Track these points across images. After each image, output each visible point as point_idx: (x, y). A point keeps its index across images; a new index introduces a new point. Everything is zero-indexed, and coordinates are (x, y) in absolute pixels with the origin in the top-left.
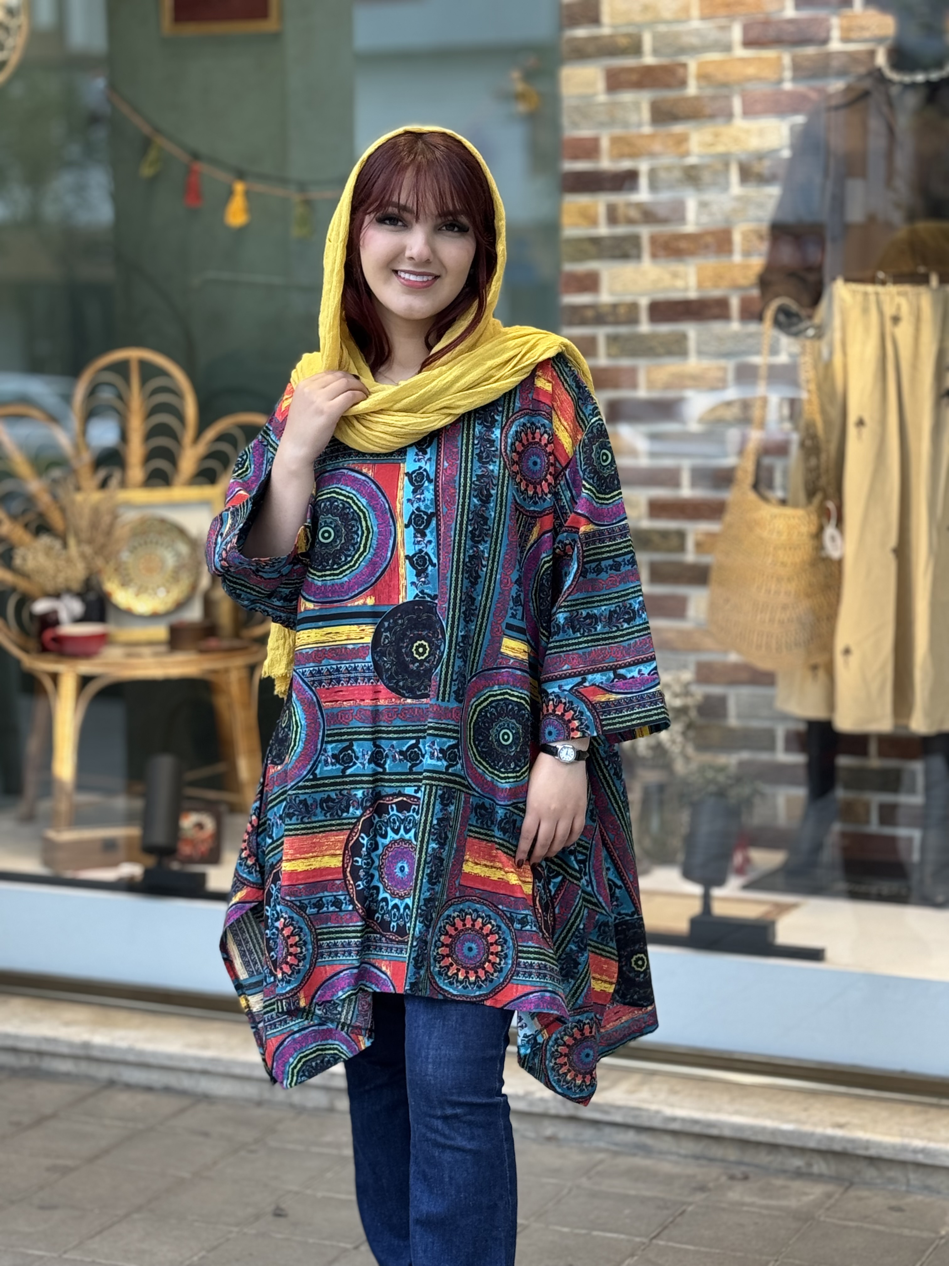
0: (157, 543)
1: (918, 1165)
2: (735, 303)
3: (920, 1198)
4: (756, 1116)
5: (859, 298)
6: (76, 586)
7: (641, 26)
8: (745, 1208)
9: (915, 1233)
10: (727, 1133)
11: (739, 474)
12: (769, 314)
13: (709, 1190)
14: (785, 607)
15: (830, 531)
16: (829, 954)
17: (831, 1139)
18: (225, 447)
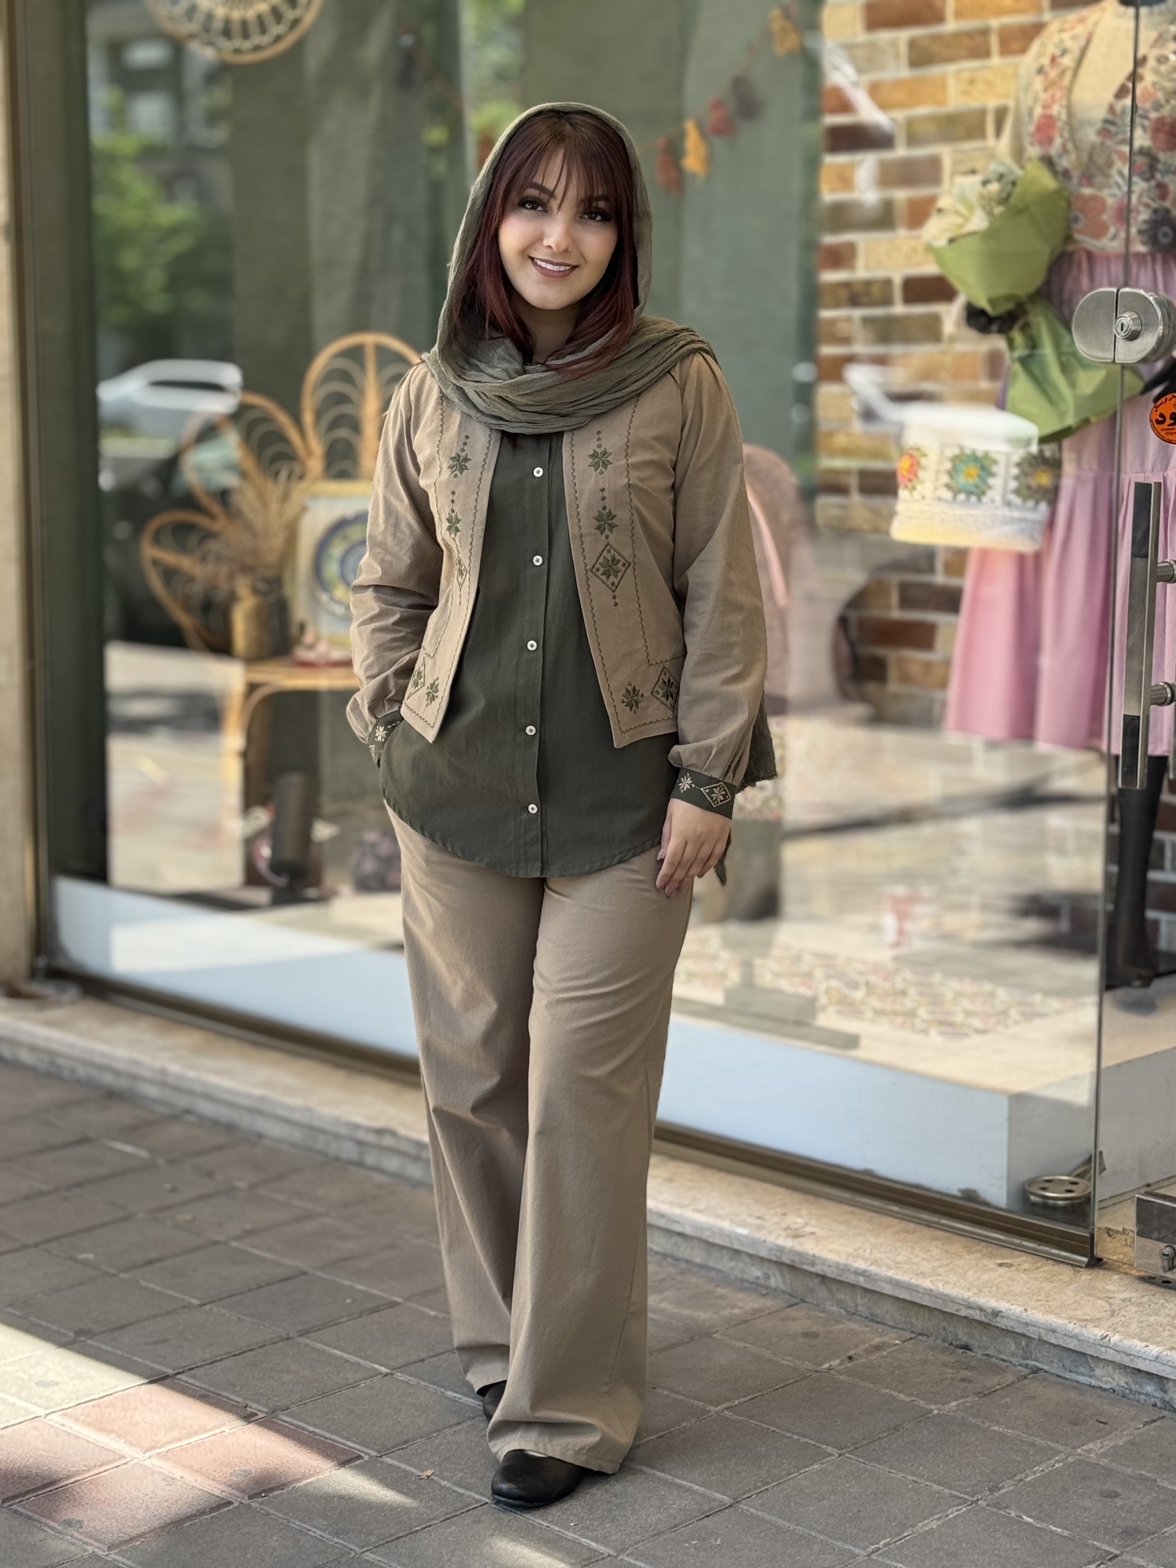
3: (853, 1326)
9: (796, 1363)
17: (781, 1249)
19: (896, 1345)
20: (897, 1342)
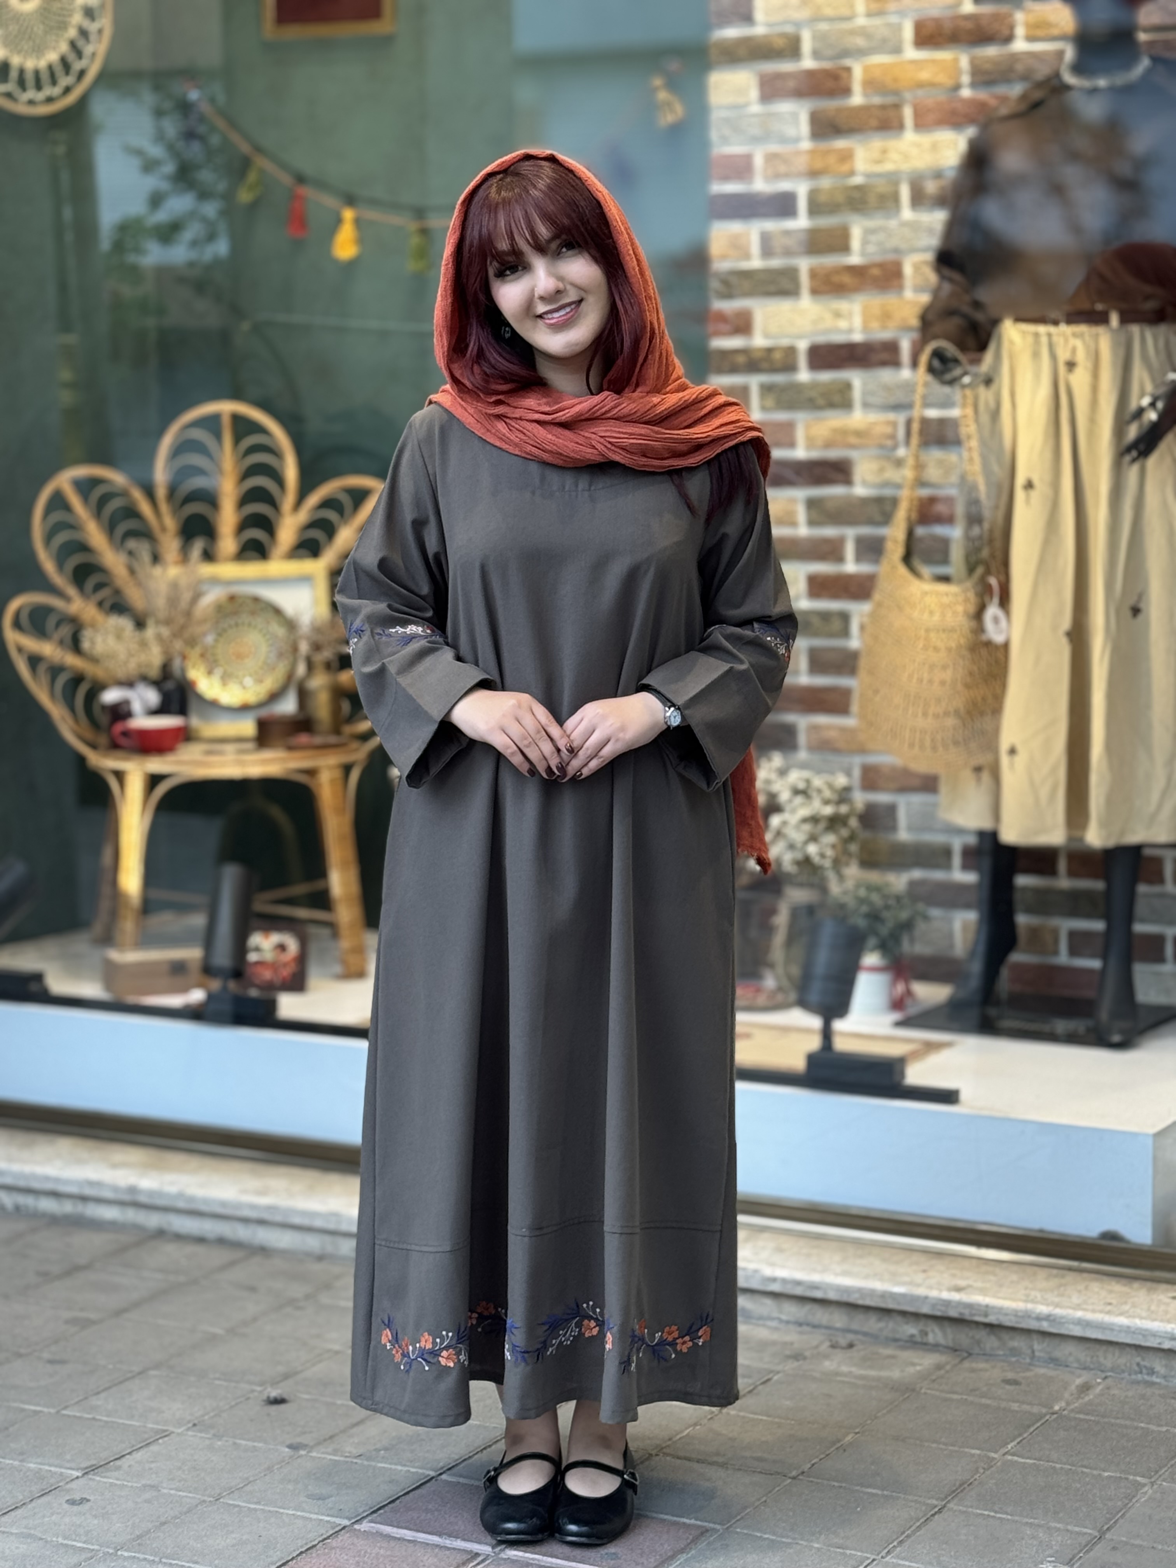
0: (250, 625)
1: (1045, 1334)
2: (905, 347)
3: (1042, 1371)
4: (867, 1277)
5: (1030, 339)
6: (154, 672)
7: (798, 24)
8: (839, 1378)
9: (1026, 1407)
10: (832, 1296)
11: (889, 545)
12: (924, 358)
13: (805, 1358)
14: (938, 701)
15: (993, 611)
16: (964, 1096)
17: (947, 1303)
18: (331, 515)
19: (1099, 1384)
20: (1099, 1380)
